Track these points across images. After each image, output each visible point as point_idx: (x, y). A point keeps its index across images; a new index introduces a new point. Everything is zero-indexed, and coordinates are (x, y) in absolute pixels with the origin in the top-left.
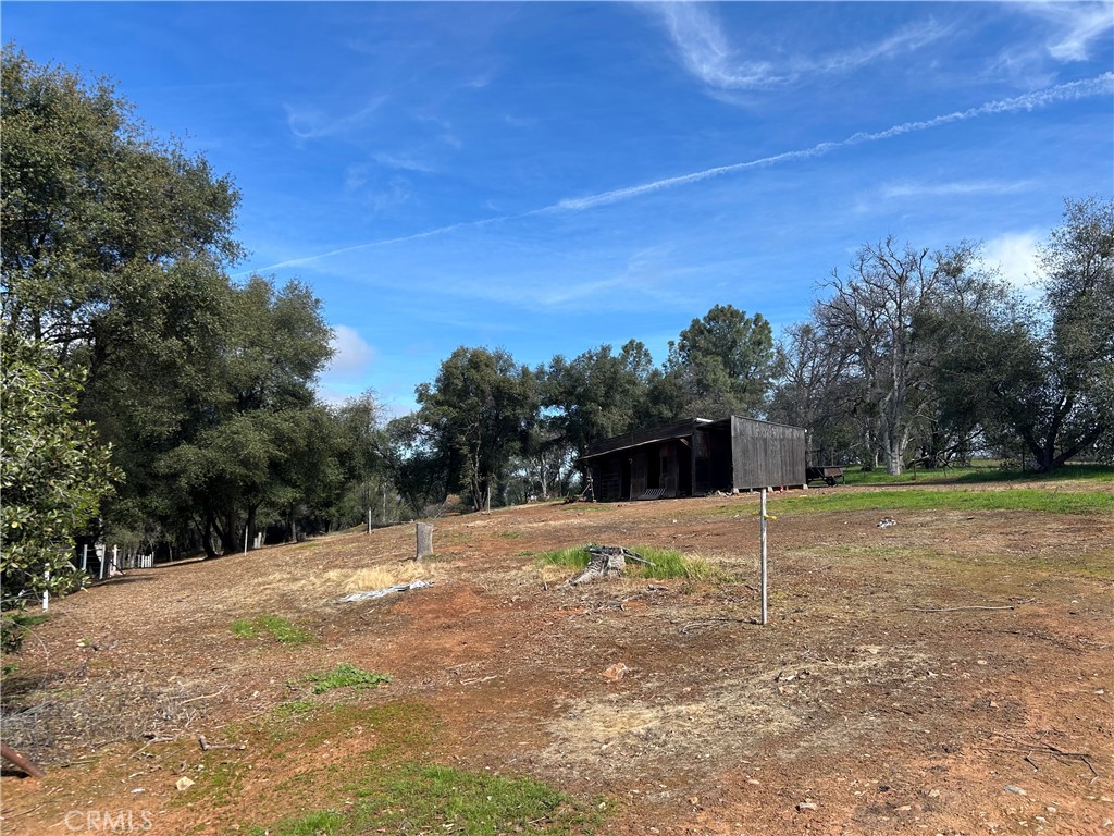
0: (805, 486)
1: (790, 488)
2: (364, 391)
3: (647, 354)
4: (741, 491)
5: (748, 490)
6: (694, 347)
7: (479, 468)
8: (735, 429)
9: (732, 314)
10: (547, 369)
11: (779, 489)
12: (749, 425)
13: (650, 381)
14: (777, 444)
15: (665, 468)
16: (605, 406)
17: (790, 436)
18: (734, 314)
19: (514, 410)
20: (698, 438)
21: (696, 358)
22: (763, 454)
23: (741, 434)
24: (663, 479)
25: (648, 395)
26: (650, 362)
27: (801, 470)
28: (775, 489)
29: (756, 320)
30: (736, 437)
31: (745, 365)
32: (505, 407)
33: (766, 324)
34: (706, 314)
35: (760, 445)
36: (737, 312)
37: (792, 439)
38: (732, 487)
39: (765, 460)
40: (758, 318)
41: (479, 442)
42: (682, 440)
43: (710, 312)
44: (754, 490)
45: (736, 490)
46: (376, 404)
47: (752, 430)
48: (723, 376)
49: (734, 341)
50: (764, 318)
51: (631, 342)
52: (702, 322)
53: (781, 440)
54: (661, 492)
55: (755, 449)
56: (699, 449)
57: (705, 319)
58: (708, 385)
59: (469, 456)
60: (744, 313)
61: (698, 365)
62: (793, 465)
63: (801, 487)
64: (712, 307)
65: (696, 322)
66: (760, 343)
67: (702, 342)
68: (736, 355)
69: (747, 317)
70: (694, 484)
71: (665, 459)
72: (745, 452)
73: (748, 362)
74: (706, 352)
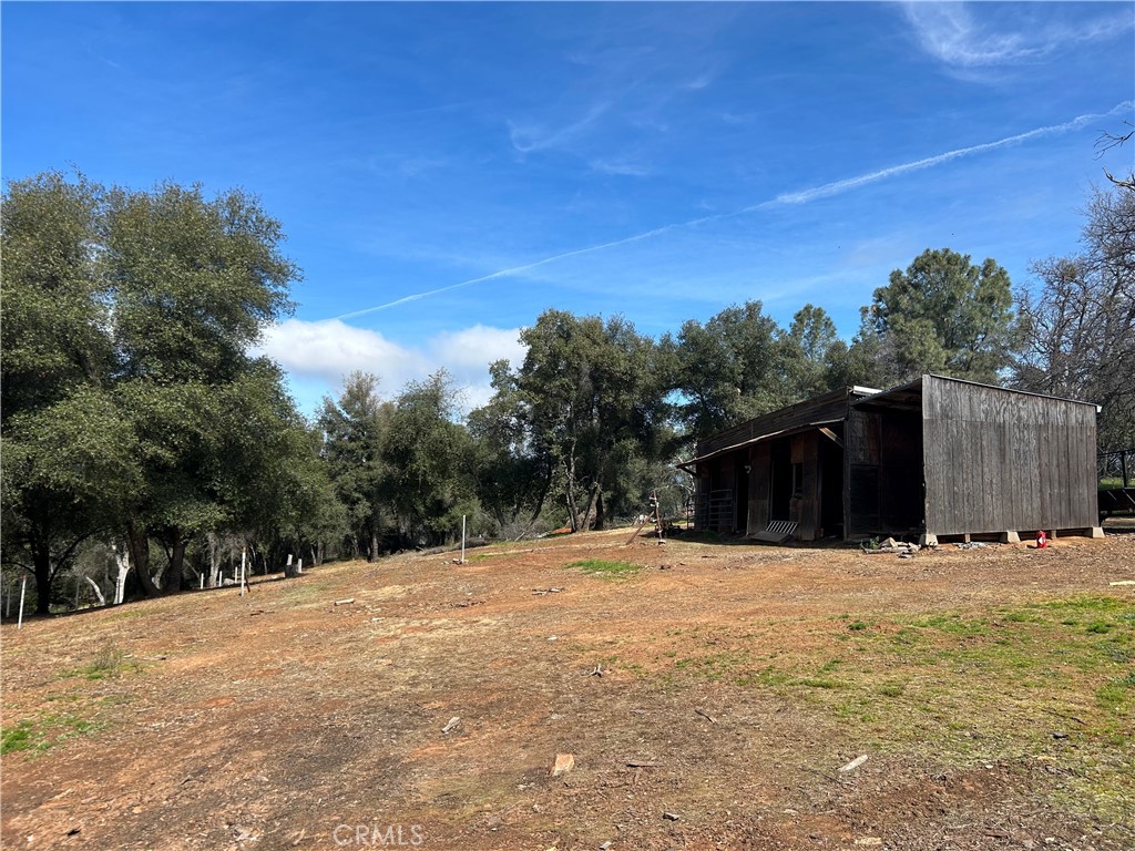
0: (1098, 532)
1: (1062, 534)
2: (433, 374)
3: (828, 324)
4: (942, 539)
5: (960, 539)
6: (895, 308)
7: (576, 474)
8: (932, 405)
9: (949, 261)
10: (675, 340)
11: (1033, 535)
12: (963, 395)
13: (829, 357)
14: (1031, 436)
15: (799, 483)
16: (744, 387)
17: (1061, 419)
18: (952, 260)
19: (617, 395)
20: (858, 425)
21: (896, 322)
22: (995, 460)
23: (945, 415)
24: (796, 504)
25: (825, 377)
26: (833, 334)
27: (1087, 495)
28: (1023, 536)
29: (986, 268)
30: (932, 422)
31: (968, 330)
32: (605, 391)
33: (1002, 273)
34: (910, 262)
35: (988, 439)
36: (957, 257)
37: (1066, 427)
38: (923, 530)
39: (1002, 471)
40: (989, 264)
41: (574, 439)
42: (825, 431)
43: (917, 259)
44: (975, 538)
45: (931, 538)
46: (448, 388)
47: (972, 404)
48: (933, 346)
49: (952, 298)
50: (999, 264)
51: (807, 309)
52: (905, 274)
53: (1039, 428)
54: (789, 528)
55: (978, 449)
56: (859, 448)
57: (909, 270)
58: (912, 361)
59: (562, 458)
60: (967, 258)
61: (898, 332)
62: (1069, 483)
63: (1087, 533)
64: (921, 254)
65: (896, 276)
66: (991, 299)
67: (904, 301)
68: (953, 318)
69: (971, 263)
70: (847, 518)
71: (799, 466)
72: (953, 453)
73: (974, 328)
74: (912, 315)
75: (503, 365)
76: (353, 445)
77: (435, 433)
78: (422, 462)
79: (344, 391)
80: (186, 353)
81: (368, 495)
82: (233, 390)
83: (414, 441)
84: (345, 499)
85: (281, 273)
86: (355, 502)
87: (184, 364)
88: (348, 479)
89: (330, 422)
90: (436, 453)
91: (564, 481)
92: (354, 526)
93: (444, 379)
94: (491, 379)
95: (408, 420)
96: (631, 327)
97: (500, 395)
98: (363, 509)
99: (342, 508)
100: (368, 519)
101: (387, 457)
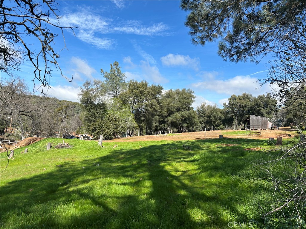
1: (263, 129)
14: (261, 121)
22: (257, 123)
23: (252, 119)
27: (266, 126)
37: (265, 120)
41: (237, 115)
47: (255, 118)
62: (264, 125)
63: (266, 129)
72: (253, 122)
75: (226, 103)
76: (202, 114)
77: (214, 114)
78: (212, 118)
79: (201, 106)
80: (185, 108)
81: (204, 123)
82: (189, 112)
83: (211, 115)
84: (201, 123)
85: (194, 97)
86: (202, 124)
87: (185, 109)
88: (201, 120)
89: (198, 111)
90: (215, 117)
91: (235, 122)
92: (202, 128)
93: (216, 105)
94: (223, 105)
95: (210, 112)
96: (251, 95)
97: (225, 108)
98: (204, 125)
99: (200, 125)
100: (204, 126)
101: (207, 117)
